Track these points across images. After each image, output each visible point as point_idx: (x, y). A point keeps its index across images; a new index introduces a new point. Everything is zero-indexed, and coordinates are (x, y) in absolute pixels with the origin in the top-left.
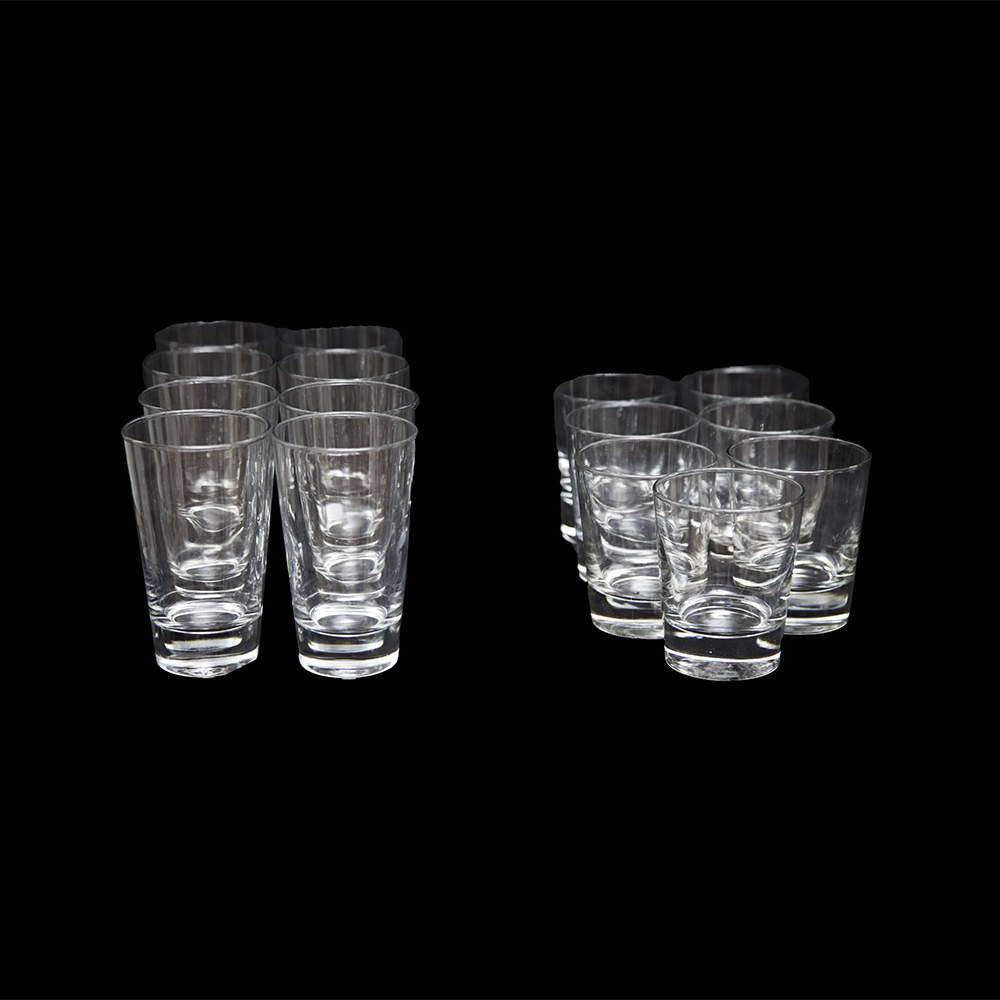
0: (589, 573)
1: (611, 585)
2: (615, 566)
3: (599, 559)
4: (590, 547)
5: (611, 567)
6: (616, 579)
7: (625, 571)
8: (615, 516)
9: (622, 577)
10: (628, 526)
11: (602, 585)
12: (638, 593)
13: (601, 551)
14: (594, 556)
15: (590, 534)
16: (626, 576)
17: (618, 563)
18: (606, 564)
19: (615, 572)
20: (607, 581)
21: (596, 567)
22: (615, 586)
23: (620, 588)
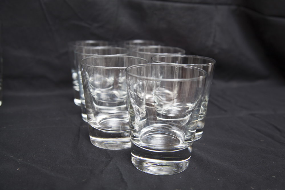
0: (89, 118)
1: (99, 124)
2: (101, 114)
3: (93, 111)
4: (89, 106)
5: (99, 115)
6: (101, 121)
7: (104, 116)
8: (99, 92)
9: (104, 119)
10: (103, 96)
11: (95, 124)
12: (111, 127)
13: (93, 108)
14: (91, 110)
15: (89, 100)
16: (106, 119)
17: (101, 113)
18: (97, 114)
19: (100, 117)
20: (97, 122)
21: (92, 115)
22: (101, 124)
23: (103, 125)
